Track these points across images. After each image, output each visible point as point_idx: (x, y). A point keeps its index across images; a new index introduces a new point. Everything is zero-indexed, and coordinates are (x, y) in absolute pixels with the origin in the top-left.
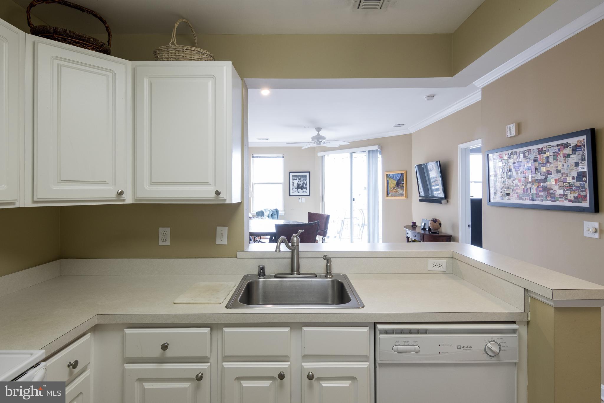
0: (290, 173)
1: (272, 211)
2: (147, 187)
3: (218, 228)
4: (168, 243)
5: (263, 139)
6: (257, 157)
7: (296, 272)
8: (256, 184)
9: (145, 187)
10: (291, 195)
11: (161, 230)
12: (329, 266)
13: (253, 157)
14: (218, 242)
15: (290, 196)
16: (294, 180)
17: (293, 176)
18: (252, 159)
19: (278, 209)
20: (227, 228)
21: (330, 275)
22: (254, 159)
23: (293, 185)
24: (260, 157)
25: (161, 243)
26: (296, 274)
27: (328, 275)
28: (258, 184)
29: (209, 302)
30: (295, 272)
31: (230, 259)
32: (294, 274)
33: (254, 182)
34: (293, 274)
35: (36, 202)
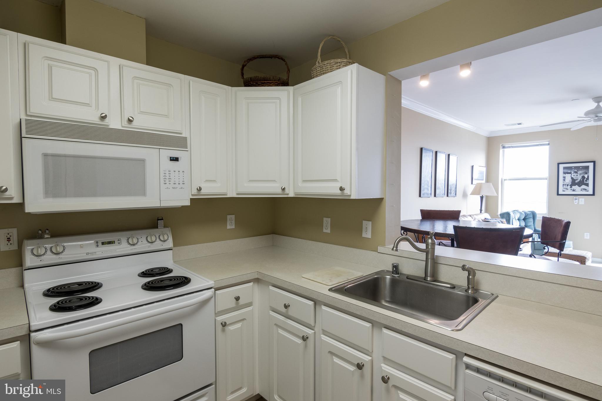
0: (559, 164)
1: (525, 213)
2: (300, 184)
3: (364, 221)
4: (329, 231)
5: (515, 124)
6: (509, 147)
7: (430, 277)
8: (507, 180)
9: (299, 184)
10: (560, 193)
11: (325, 219)
12: (470, 279)
13: (504, 147)
14: (364, 235)
15: (558, 194)
16: (565, 173)
17: (565, 168)
18: (501, 151)
19: (536, 212)
20: (371, 222)
21: (471, 291)
22: (505, 149)
23: (564, 180)
24: (512, 147)
25: (325, 231)
26: (430, 279)
27: (469, 290)
28: (510, 180)
29: (321, 282)
30: (428, 277)
31: (372, 252)
32: (428, 279)
33: (504, 178)
34: (426, 279)
35: (238, 194)
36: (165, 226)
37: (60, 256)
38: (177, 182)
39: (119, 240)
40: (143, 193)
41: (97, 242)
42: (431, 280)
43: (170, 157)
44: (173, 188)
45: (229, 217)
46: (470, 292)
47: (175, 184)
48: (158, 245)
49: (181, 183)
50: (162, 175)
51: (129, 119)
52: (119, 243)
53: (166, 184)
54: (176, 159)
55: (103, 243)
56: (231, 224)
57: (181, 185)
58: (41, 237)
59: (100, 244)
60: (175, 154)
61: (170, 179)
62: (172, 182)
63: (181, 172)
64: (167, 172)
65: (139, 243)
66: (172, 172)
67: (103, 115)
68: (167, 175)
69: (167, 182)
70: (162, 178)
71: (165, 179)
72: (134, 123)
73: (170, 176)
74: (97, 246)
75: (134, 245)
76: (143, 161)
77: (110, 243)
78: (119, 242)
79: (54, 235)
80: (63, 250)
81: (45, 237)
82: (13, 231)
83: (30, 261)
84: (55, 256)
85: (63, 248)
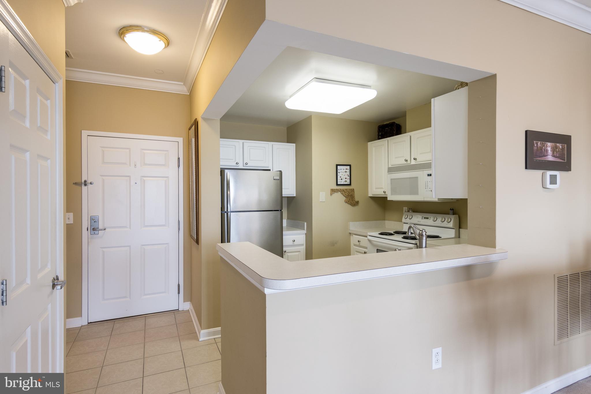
36: (454, 214)
37: (411, 220)
38: (431, 188)
40: (417, 193)
43: (428, 175)
44: (429, 191)
48: (445, 224)
50: (424, 184)
51: (415, 158)
54: (431, 175)
55: (425, 218)
59: (424, 218)
60: (429, 172)
61: (428, 186)
62: (429, 188)
64: (427, 182)
65: (437, 221)
66: (429, 182)
67: (407, 160)
68: (426, 184)
69: (427, 188)
71: (426, 186)
72: (418, 160)
74: (422, 219)
75: (435, 221)
76: (417, 178)
77: (427, 218)
78: (430, 218)
80: (412, 218)
81: (410, 211)
82: (406, 208)
83: (404, 220)
84: (409, 220)
85: (412, 217)
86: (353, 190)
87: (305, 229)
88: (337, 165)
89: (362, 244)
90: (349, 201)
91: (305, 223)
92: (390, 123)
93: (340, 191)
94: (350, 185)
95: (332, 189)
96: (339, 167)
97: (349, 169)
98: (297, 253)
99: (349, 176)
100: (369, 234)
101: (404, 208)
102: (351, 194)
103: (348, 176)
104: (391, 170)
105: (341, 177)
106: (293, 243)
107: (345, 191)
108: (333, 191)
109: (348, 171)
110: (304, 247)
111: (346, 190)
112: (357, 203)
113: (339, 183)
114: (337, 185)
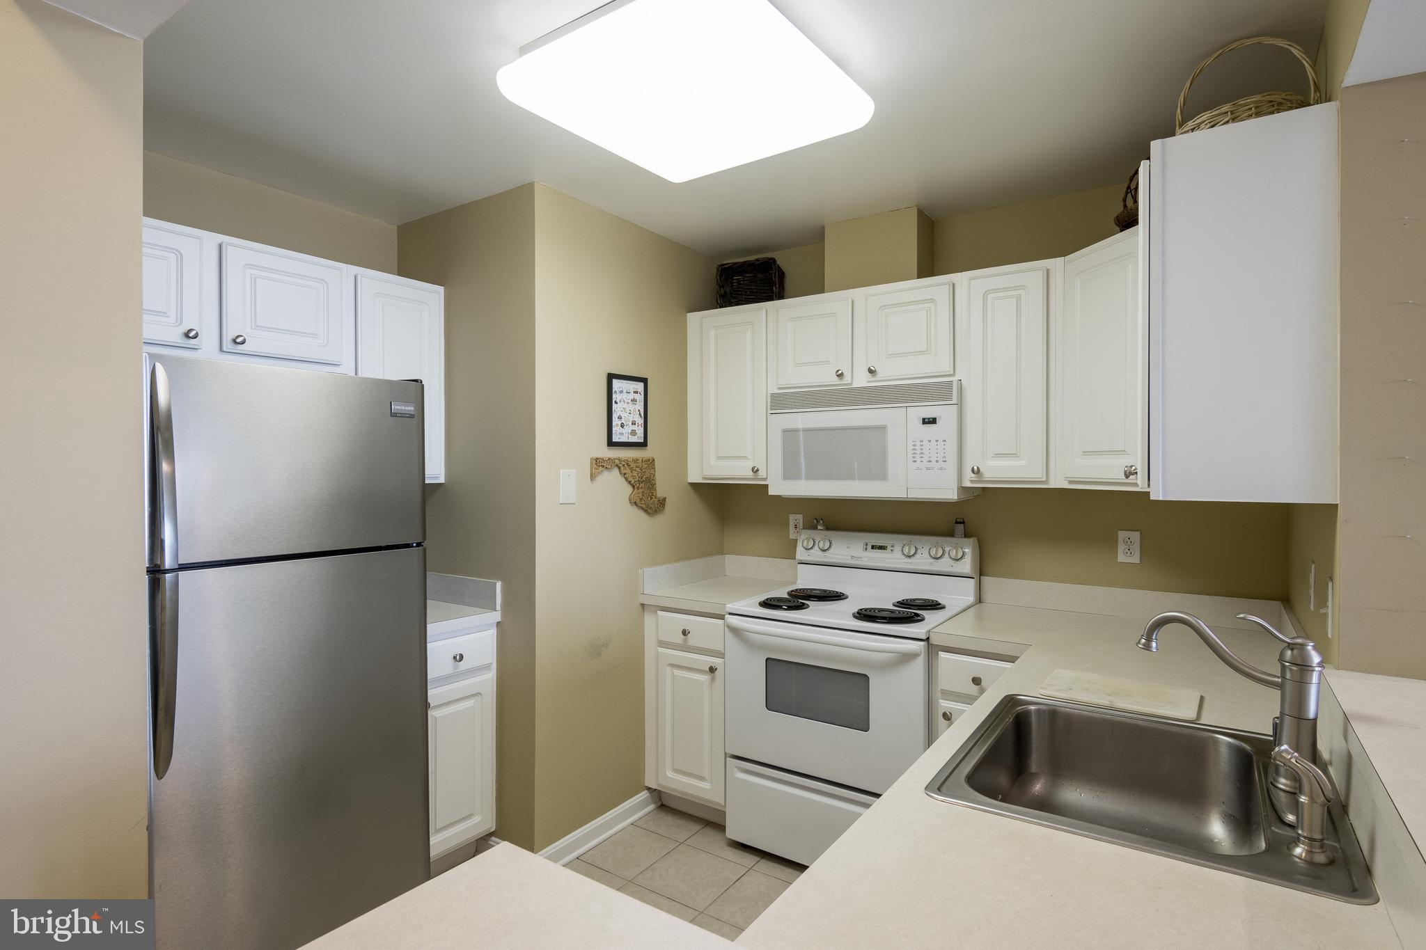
35: (1071, 482)
36: (966, 535)
37: (826, 554)
38: (934, 459)
39: (892, 546)
40: (883, 476)
41: (867, 545)
42: (1288, 789)
43: (924, 419)
44: (927, 469)
45: (1122, 535)
46: (1299, 851)
47: (930, 461)
48: (945, 565)
49: (940, 460)
50: (910, 447)
51: (869, 368)
52: (892, 550)
53: (915, 461)
54: (933, 421)
55: (873, 547)
56: (1129, 552)
57: (941, 464)
58: (815, 528)
59: (869, 547)
60: (929, 413)
61: (923, 453)
62: (926, 459)
63: (940, 443)
64: (918, 443)
65: (917, 556)
66: (926, 443)
67: (840, 372)
68: (918, 448)
69: (918, 459)
70: (910, 452)
71: (915, 453)
72: (880, 375)
73: (921, 449)
74: (866, 549)
75: (910, 557)
76: (884, 428)
77: (881, 548)
78: (892, 548)
79: (829, 527)
80: (830, 547)
81: (819, 527)
82: (800, 517)
83: (801, 554)
84: (821, 553)
85: (831, 543)
86: (651, 463)
87: (498, 607)
88: (611, 377)
89: (693, 640)
90: (641, 499)
91: (499, 585)
92: (757, 260)
93: (619, 465)
94: (644, 444)
95: (597, 459)
96: (616, 384)
97: (642, 394)
98: (469, 703)
99: (643, 415)
100: (731, 607)
101: (792, 518)
102: (647, 475)
103: (640, 414)
104: (781, 402)
105: (620, 418)
106: (456, 667)
107: (633, 465)
108: (599, 465)
109: (640, 398)
110: (491, 676)
111: (636, 461)
112: (662, 502)
113: (615, 439)
114: (611, 443)
